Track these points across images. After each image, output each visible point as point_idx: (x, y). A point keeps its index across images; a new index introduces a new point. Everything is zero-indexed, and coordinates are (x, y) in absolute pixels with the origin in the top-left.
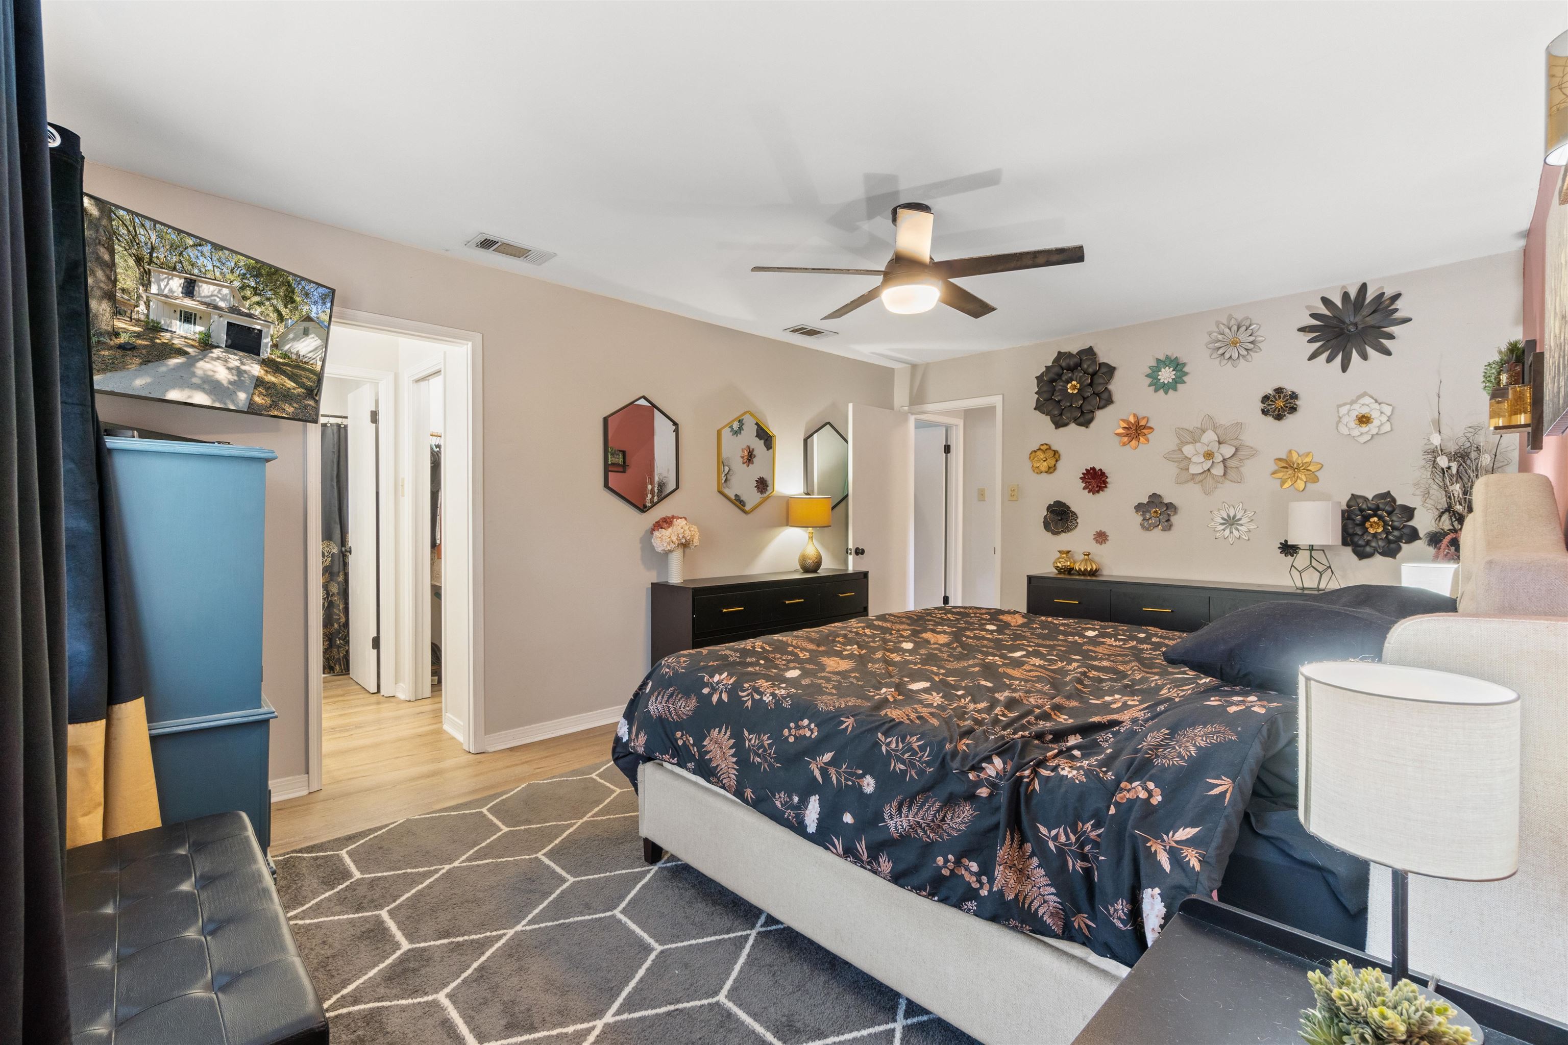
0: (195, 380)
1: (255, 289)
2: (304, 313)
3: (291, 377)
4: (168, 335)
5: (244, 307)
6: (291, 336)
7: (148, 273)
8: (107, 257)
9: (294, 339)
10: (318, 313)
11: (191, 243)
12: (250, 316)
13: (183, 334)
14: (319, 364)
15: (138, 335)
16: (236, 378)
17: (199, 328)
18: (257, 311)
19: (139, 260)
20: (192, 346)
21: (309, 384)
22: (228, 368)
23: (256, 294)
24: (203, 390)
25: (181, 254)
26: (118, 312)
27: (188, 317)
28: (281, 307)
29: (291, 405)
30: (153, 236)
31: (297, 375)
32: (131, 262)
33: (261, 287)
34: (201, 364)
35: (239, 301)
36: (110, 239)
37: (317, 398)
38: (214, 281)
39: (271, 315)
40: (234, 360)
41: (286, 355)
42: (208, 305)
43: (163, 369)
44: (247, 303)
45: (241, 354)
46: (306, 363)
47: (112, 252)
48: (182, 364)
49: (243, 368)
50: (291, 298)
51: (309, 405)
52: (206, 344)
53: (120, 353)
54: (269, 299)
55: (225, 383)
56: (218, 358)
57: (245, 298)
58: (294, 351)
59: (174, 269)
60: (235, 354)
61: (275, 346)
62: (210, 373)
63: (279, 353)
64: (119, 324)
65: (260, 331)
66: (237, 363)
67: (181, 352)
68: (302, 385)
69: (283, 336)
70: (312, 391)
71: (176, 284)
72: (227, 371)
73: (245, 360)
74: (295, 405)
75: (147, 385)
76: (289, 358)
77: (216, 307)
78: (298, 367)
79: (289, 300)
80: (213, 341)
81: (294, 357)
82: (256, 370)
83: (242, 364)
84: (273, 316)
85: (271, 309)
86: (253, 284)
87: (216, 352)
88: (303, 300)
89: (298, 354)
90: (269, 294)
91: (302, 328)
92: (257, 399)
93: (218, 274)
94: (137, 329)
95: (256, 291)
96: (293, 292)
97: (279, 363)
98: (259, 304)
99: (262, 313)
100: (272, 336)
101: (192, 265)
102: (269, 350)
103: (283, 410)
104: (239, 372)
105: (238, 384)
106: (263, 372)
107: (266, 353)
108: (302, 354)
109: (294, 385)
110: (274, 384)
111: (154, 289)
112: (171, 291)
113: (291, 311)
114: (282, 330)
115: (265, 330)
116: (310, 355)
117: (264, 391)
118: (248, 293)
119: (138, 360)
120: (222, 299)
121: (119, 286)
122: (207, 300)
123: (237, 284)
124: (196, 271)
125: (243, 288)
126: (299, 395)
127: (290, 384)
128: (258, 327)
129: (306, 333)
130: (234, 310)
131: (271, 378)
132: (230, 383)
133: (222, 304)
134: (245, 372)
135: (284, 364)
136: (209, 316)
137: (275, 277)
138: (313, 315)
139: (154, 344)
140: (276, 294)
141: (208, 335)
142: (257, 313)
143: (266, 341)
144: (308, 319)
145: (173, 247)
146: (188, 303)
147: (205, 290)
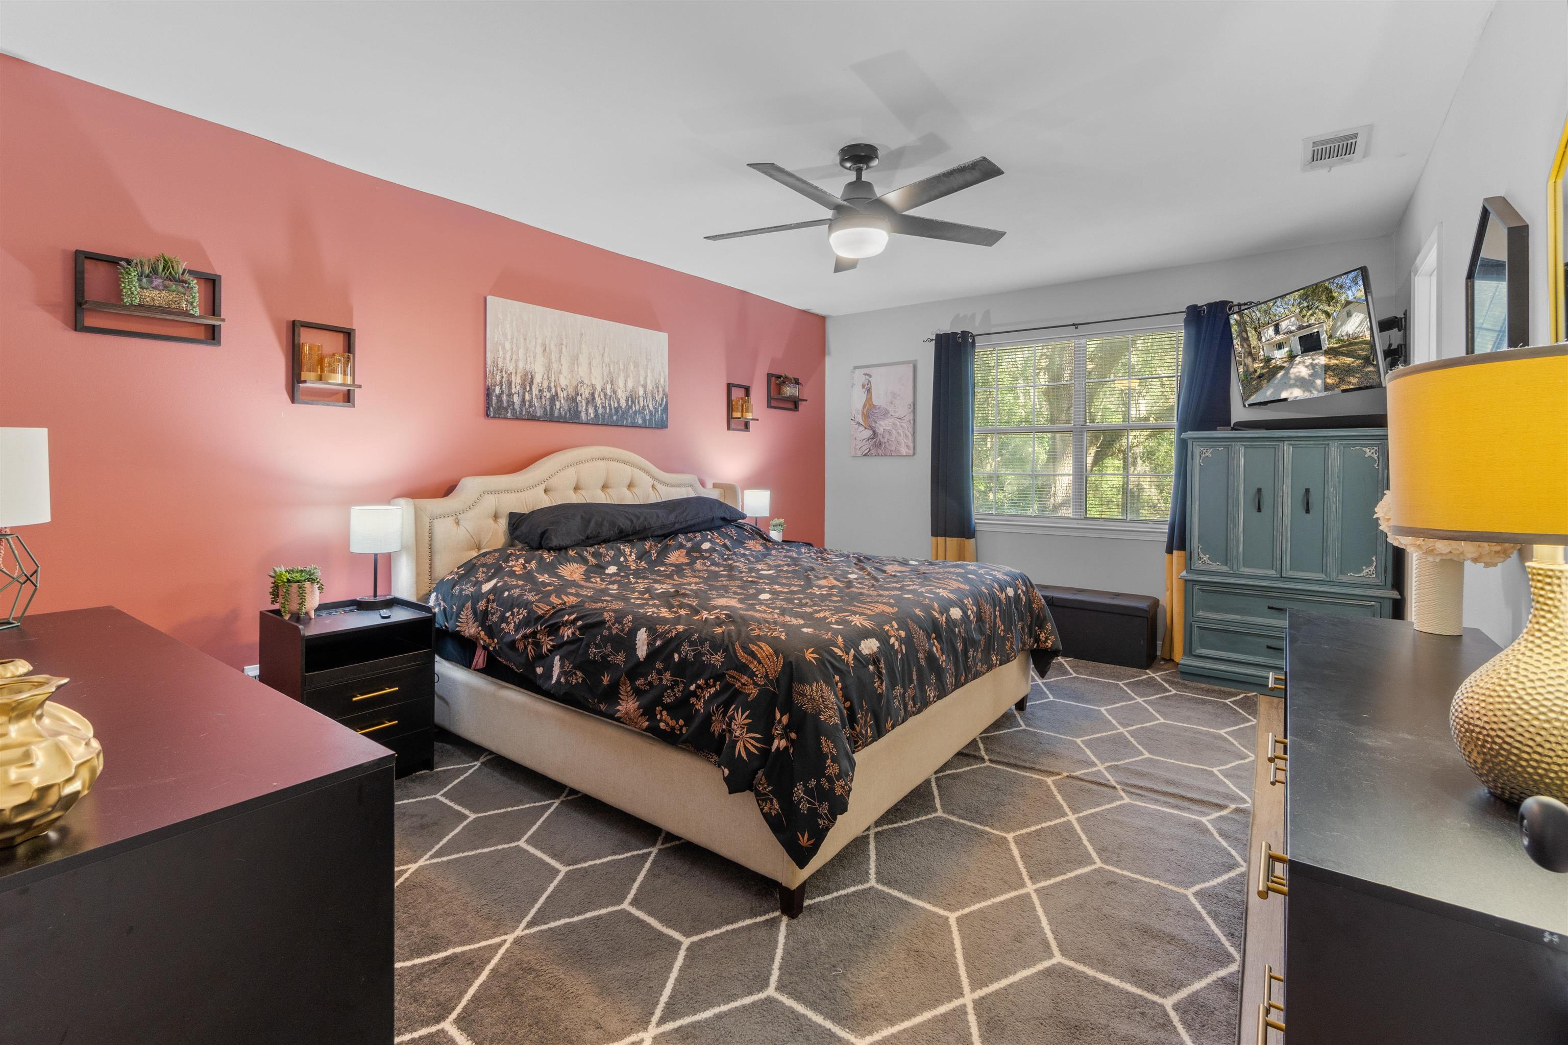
0: (1292, 382)
1: (1307, 307)
2: (1343, 302)
3: (1347, 355)
4: (1273, 361)
5: (1305, 322)
6: (1339, 324)
7: (1260, 333)
8: (1245, 336)
9: (1342, 325)
10: (1354, 295)
11: (1272, 304)
12: (1310, 326)
13: (1280, 357)
14: (1368, 333)
15: (1263, 368)
16: (1312, 371)
17: (1286, 349)
18: (1312, 321)
19: (1255, 329)
20: (1286, 361)
21: (1364, 353)
22: (1307, 367)
23: (1309, 310)
24: (1297, 386)
25: (1269, 314)
26: (1254, 360)
27: (1280, 346)
28: (1326, 308)
29: (1354, 376)
30: (1257, 313)
31: (1352, 351)
32: (1253, 332)
33: (1311, 303)
34: (1292, 371)
35: (1301, 320)
36: (1245, 327)
37: (1375, 363)
38: (1287, 317)
39: (1322, 317)
40: (1308, 360)
41: (1339, 340)
42: (1287, 333)
43: (1276, 381)
44: (1306, 319)
45: (1311, 353)
46: (1356, 338)
47: (1246, 332)
48: (1283, 374)
49: (1315, 362)
50: (1331, 297)
51: (1370, 371)
52: (1292, 357)
53: (1259, 380)
54: (1317, 308)
55: (1307, 377)
56: (1300, 363)
57: (1304, 317)
58: (1344, 333)
59: (1269, 323)
60: (1308, 356)
61: (1330, 337)
62: (1298, 374)
63: (1334, 341)
64: (1256, 366)
65: (1318, 332)
66: (1310, 361)
67: (1282, 368)
68: (1358, 357)
69: (1334, 328)
70: (1369, 358)
71: (1271, 331)
72: (1306, 369)
73: (1314, 357)
74: (1358, 375)
75: (1272, 393)
76: (1342, 340)
77: (1291, 332)
78: (1351, 344)
79: (1331, 299)
80: (1294, 353)
81: (1345, 338)
82: (1322, 360)
83: (1313, 360)
84: (1323, 317)
85: (1320, 313)
86: (1306, 304)
87: (1298, 359)
88: (1340, 293)
89: (1348, 335)
90: (1317, 304)
91: (1345, 313)
92: (1329, 381)
93: (1287, 312)
94: (1262, 365)
95: (1309, 308)
96: (1331, 292)
97: (1336, 348)
98: (1312, 315)
99: (1315, 320)
100: (1326, 331)
101: (1275, 316)
102: (1327, 342)
103: (1350, 383)
104: (1313, 366)
105: (1314, 375)
106: (1327, 360)
107: (1326, 345)
108: (1350, 333)
109: (1352, 359)
110: (1337, 365)
111: (1264, 340)
112: (1270, 336)
113: (1334, 306)
114: (1331, 323)
115: (1320, 330)
116: (1358, 330)
117: (1331, 373)
118: (1304, 312)
119: (1266, 381)
120: (1292, 326)
121: (1252, 346)
122: (1286, 330)
123: (1297, 311)
124: (1277, 318)
125: (1301, 312)
126: (1359, 366)
127: (1349, 360)
128: (1316, 330)
129: (1349, 315)
130: (1300, 328)
131: (1334, 362)
132: (1310, 376)
133: (1293, 328)
134: (1316, 364)
135: (1340, 347)
136: (1288, 339)
137: (1316, 291)
138: (1351, 298)
139: (1269, 368)
140: (1320, 301)
141: (1291, 351)
142: (1313, 322)
143: (1324, 336)
144: (1348, 303)
145: (1266, 312)
146: (1279, 337)
147: (1284, 325)
